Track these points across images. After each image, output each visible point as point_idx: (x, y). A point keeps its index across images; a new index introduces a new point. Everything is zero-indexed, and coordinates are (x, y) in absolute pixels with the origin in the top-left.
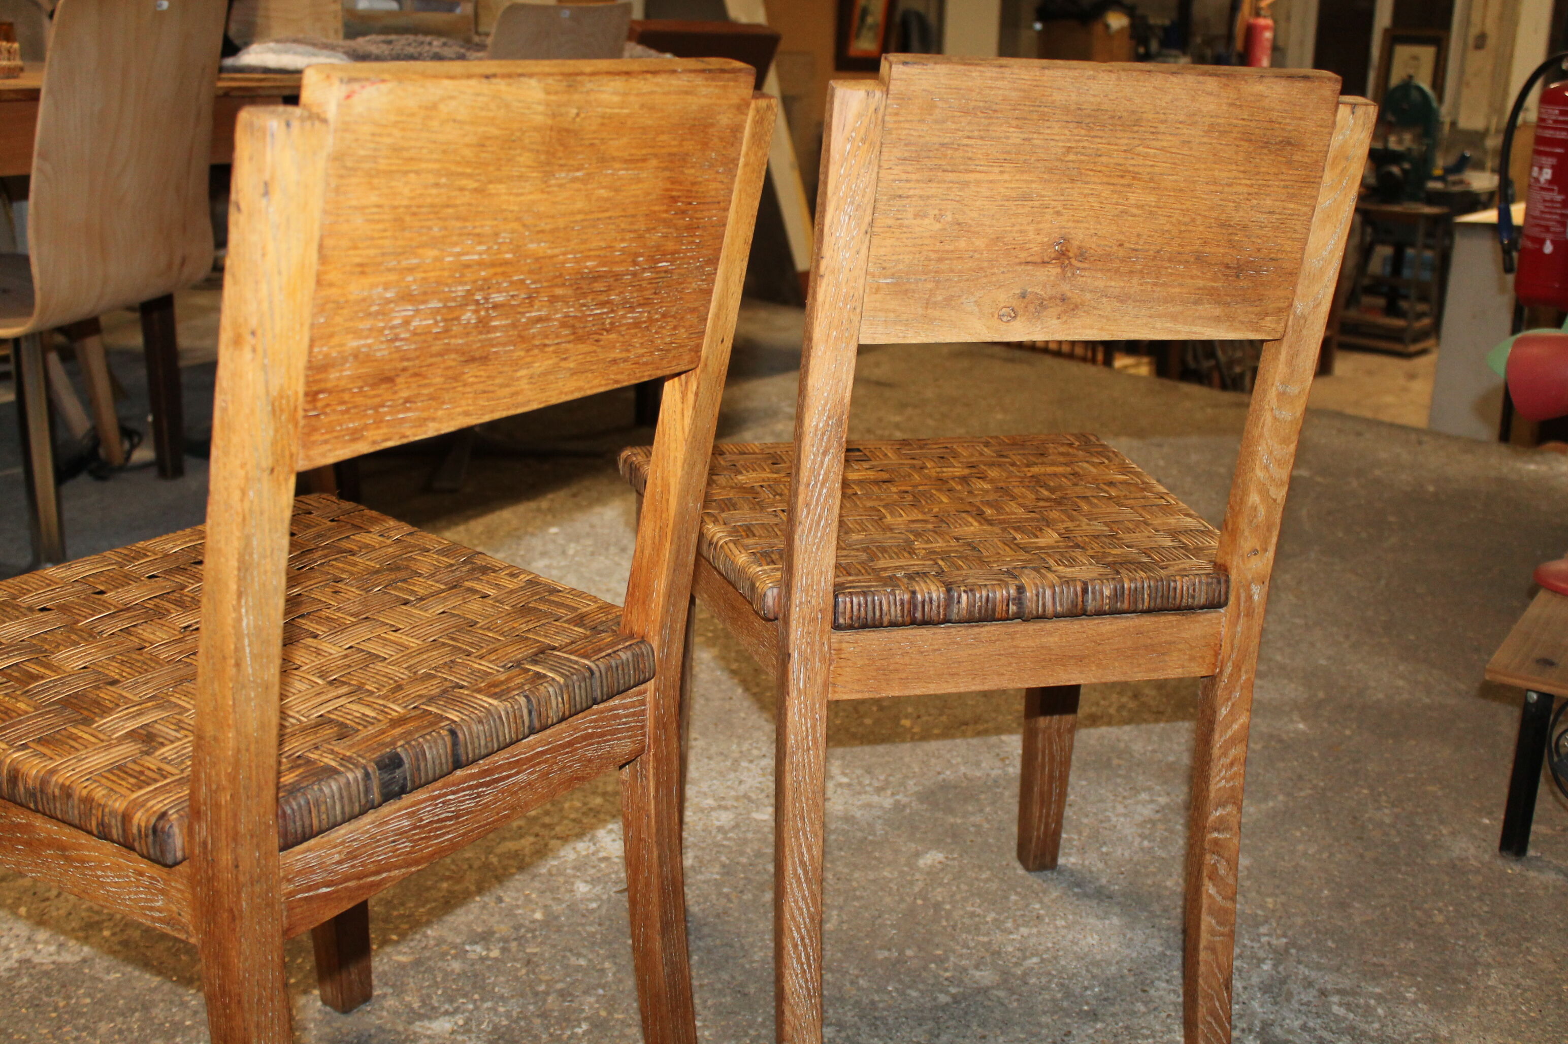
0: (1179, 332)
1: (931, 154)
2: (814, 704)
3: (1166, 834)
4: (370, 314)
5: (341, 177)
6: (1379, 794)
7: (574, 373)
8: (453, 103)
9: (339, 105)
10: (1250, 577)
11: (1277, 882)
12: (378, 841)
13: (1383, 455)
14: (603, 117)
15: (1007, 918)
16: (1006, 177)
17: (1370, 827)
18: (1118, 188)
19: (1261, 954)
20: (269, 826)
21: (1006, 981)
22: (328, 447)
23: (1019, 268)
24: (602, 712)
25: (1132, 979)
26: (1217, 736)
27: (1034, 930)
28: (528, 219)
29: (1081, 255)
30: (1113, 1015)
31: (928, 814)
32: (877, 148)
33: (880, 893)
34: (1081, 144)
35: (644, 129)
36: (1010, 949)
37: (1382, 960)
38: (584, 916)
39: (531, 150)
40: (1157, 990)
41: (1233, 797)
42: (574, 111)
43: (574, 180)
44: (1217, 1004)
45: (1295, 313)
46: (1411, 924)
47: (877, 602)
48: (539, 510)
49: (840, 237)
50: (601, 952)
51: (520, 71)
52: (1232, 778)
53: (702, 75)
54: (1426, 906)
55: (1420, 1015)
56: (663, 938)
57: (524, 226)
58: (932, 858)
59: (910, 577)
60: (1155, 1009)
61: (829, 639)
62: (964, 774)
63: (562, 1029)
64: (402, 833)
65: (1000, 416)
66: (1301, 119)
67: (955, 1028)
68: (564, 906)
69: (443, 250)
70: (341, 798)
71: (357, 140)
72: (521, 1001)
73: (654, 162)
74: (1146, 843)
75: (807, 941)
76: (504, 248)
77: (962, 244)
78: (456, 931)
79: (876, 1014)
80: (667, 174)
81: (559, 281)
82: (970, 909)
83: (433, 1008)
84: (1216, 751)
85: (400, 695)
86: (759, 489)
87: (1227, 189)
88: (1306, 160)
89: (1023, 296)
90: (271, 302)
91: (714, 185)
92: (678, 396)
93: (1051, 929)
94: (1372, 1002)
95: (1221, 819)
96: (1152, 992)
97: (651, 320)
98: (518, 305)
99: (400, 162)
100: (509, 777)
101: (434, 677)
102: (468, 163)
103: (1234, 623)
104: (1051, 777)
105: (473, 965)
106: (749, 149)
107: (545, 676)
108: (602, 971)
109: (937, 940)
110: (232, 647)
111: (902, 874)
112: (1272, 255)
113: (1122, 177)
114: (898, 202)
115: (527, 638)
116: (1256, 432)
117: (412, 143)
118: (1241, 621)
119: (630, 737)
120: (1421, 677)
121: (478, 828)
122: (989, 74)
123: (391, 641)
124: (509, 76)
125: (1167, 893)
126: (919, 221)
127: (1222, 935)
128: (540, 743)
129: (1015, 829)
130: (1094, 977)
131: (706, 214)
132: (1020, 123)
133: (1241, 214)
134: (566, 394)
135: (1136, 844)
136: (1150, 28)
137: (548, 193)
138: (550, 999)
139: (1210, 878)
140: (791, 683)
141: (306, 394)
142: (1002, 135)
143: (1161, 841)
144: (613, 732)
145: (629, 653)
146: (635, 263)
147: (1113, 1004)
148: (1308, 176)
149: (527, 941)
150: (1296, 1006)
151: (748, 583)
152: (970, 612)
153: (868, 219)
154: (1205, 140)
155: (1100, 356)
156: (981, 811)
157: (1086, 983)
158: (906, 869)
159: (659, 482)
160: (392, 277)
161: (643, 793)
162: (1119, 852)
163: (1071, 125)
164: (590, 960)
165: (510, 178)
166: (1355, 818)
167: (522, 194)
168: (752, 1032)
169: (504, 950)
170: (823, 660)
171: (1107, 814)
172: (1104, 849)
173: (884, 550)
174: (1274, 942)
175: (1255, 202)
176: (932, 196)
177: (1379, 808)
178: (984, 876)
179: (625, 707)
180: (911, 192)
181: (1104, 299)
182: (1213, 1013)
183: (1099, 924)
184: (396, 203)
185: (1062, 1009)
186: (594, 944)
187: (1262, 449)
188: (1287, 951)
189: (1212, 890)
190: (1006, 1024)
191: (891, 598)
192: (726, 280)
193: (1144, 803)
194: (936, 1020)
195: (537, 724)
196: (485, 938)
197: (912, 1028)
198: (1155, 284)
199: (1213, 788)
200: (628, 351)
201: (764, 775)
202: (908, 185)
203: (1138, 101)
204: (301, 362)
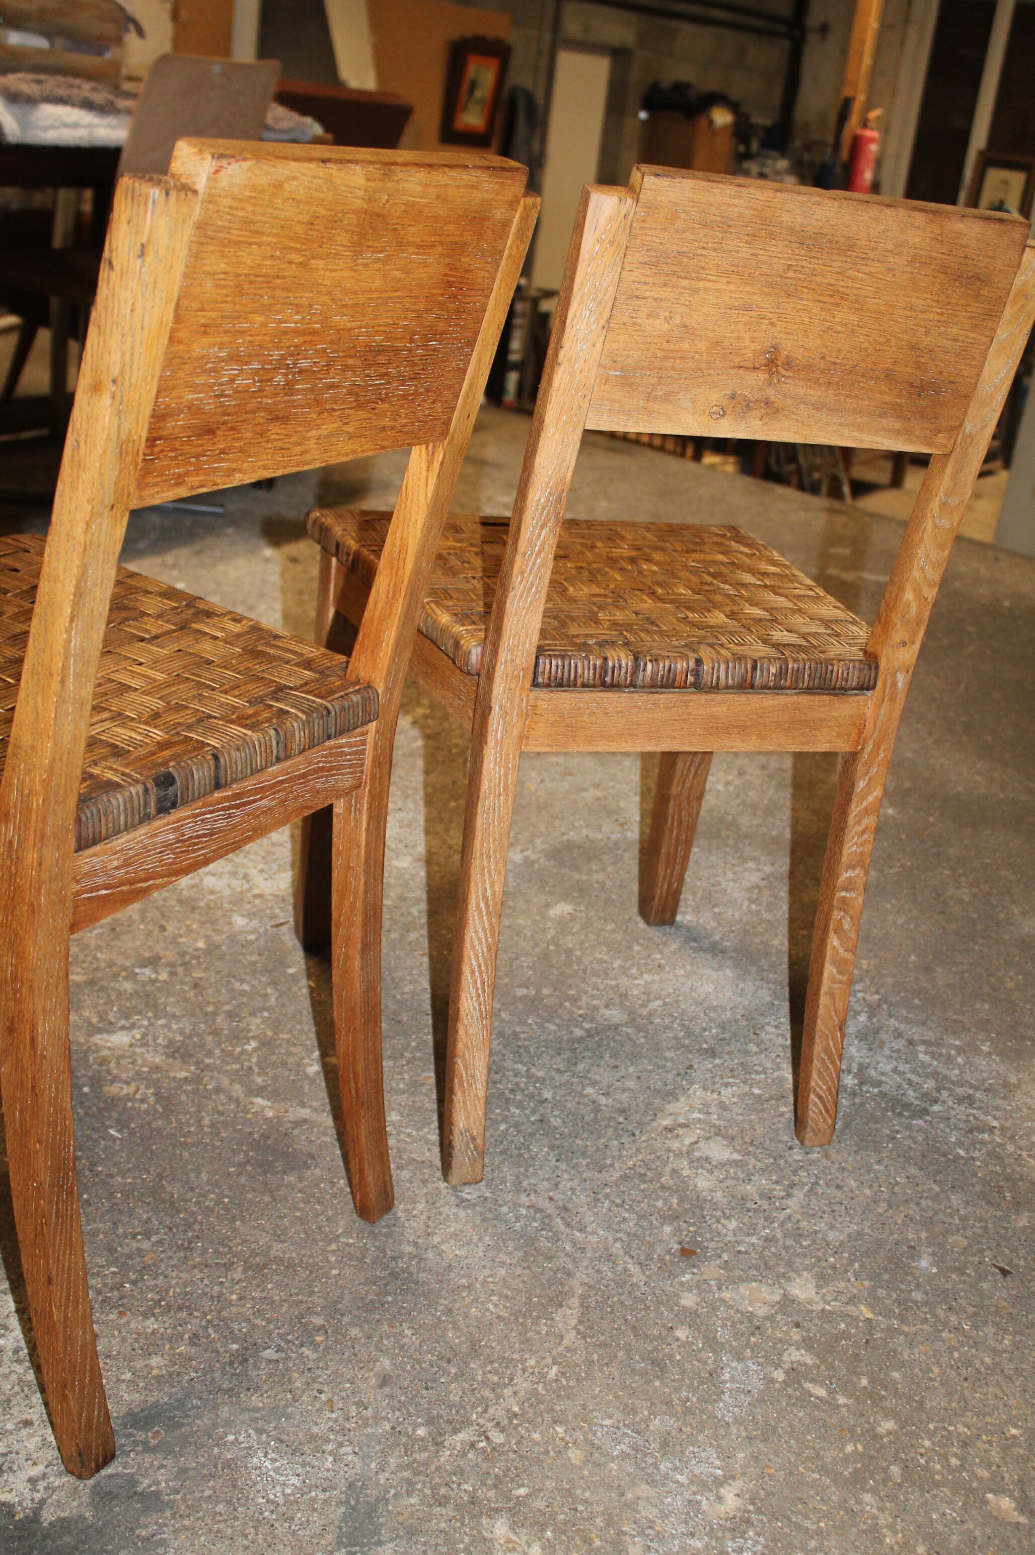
0: (863, 441)
1: (669, 261)
2: (508, 755)
3: (771, 899)
4: (205, 371)
5: (202, 244)
6: (960, 876)
7: (352, 437)
8: (295, 183)
9: (209, 179)
10: (896, 665)
11: (870, 946)
12: (149, 851)
13: (963, 569)
14: (406, 205)
15: (632, 965)
16: (732, 287)
17: (952, 903)
18: (827, 306)
19: (857, 1007)
20: (68, 830)
21: (633, 1020)
22: (157, 489)
23: (732, 372)
24: (332, 749)
25: (745, 1023)
26: (853, 805)
27: (657, 977)
28: (337, 294)
29: (788, 364)
30: (729, 1053)
31: (555, 871)
32: (623, 251)
33: (516, 938)
34: (800, 263)
35: (436, 218)
36: (636, 992)
37: (961, 1018)
38: (243, 946)
39: (347, 231)
40: (767, 1033)
41: (861, 861)
42: (386, 197)
43: (378, 260)
44: (831, 1043)
45: (964, 433)
46: (986, 989)
47: (573, 665)
48: (164, 565)
49: (580, 330)
50: (263, 979)
51: (348, 157)
52: (862, 845)
53: (487, 172)
54: (999, 974)
55: (994, 1066)
56: (362, 958)
57: (333, 299)
58: (561, 909)
59: (601, 645)
60: (766, 1049)
61: (528, 696)
62: (587, 836)
63: (233, 1046)
64: (167, 845)
65: (604, 504)
66: (991, 257)
67: (590, 1058)
68: (224, 936)
69: (267, 317)
70: (126, 809)
71: (218, 211)
72: (192, 1020)
73: (439, 249)
74: (753, 906)
75: (483, 968)
76: (315, 319)
77: (686, 345)
78: (124, 954)
79: (519, 1043)
80: (448, 260)
81: (352, 352)
82: (598, 956)
83: (111, 1023)
84: (851, 819)
85: (160, 721)
86: (447, 557)
87: (921, 315)
88: (991, 295)
89: (733, 397)
90: (132, 354)
91: (482, 274)
92: (424, 464)
93: (671, 976)
94: (953, 1052)
95: (850, 879)
96: (763, 1035)
97: (416, 393)
98: (318, 372)
99: (247, 234)
100: (254, 801)
101: (187, 708)
102: (298, 239)
103: (879, 706)
104: (678, 840)
105: (144, 986)
106: (513, 242)
107: (288, 712)
108: (266, 996)
109: (570, 981)
110: (60, 665)
111: (535, 922)
112: (952, 379)
113: (832, 296)
114: (635, 302)
115: (263, 678)
116: (917, 537)
117: (260, 218)
118: (885, 704)
119: (352, 773)
120: (996, 775)
121: (226, 846)
122: (728, 192)
123: (139, 674)
124: (340, 161)
125: (774, 951)
126: (651, 321)
127: (841, 982)
128: (281, 772)
129: (635, 887)
130: (711, 1020)
131: (472, 299)
132: (750, 239)
133: (929, 339)
134: (343, 455)
135: (745, 907)
136: (751, 127)
137: (355, 271)
138: (219, 1020)
139: (835, 932)
140: (490, 733)
141: (148, 440)
142: (733, 249)
143: (767, 906)
144: (339, 768)
145: (359, 697)
146: (412, 341)
147: (729, 1044)
148: (991, 310)
149: (193, 967)
150: (888, 1052)
151: (451, 641)
152: (653, 679)
153: (606, 315)
154: (908, 269)
155: (690, 452)
156: (604, 870)
157: (704, 1025)
158: (538, 918)
159: (398, 542)
160: (227, 339)
161: (356, 826)
162: (730, 913)
163: (794, 246)
164: (253, 986)
165: (329, 255)
166: (938, 895)
167: (335, 271)
168: (407, 1055)
169: (172, 974)
170: (520, 714)
171: (718, 879)
172: (716, 910)
173: (573, 619)
174: (869, 998)
175: (943, 329)
176: (666, 299)
177: (959, 888)
178: (609, 928)
179: (350, 745)
180: (647, 294)
181: (803, 406)
182: (827, 1051)
183: (714, 975)
184: (239, 271)
185: (684, 1046)
186: (255, 971)
187: (921, 552)
188: (879, 1006)
189: (836, 943)
190: (635, 1057)
191: (586, 662)
192: (479, 361)
193: (751, 871)
194: (573, 1050)
195: (282, 755)
196: (153, 962)
197: (552, 1057)
198: (848, 396)
199: (845, 852)
200: (396, 420)
201: (401, 827)
202: (645, 287)
203: (854, 228)
204: (147, 411)
